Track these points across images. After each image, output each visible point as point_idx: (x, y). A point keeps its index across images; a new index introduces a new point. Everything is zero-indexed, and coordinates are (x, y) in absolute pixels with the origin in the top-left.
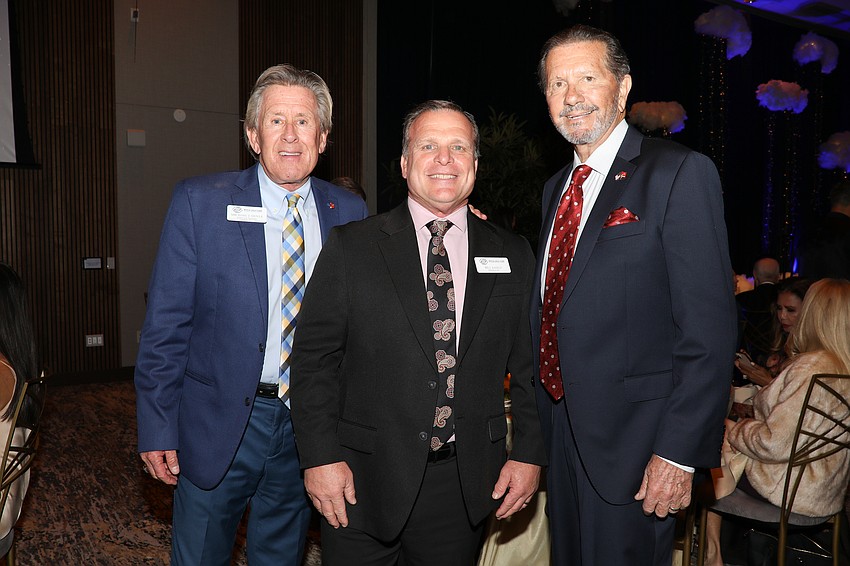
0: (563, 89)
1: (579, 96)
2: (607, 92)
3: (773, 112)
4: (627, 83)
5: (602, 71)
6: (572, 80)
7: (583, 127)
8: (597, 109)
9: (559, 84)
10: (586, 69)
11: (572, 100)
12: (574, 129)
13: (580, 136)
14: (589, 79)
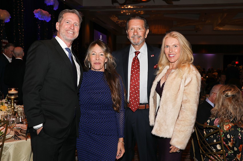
0: (133, 31)
1: (137, 33)
2: (144, 33)
3: (40, 20)
4: (148, 31)
5: (143, 28)
6: (136, 29)
7: (137, 41)
8: (141, 37)
9: (132, 29)
10: (139, 26)
11: (136, 34)
12: (135, 41)
13: (136, 43)
14: (140, 29)
